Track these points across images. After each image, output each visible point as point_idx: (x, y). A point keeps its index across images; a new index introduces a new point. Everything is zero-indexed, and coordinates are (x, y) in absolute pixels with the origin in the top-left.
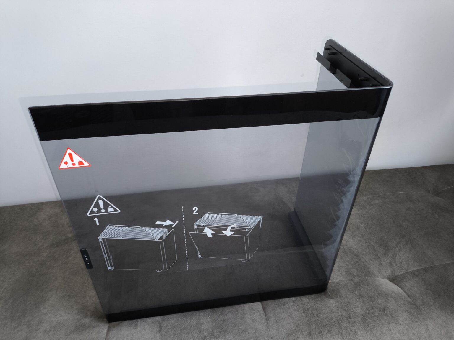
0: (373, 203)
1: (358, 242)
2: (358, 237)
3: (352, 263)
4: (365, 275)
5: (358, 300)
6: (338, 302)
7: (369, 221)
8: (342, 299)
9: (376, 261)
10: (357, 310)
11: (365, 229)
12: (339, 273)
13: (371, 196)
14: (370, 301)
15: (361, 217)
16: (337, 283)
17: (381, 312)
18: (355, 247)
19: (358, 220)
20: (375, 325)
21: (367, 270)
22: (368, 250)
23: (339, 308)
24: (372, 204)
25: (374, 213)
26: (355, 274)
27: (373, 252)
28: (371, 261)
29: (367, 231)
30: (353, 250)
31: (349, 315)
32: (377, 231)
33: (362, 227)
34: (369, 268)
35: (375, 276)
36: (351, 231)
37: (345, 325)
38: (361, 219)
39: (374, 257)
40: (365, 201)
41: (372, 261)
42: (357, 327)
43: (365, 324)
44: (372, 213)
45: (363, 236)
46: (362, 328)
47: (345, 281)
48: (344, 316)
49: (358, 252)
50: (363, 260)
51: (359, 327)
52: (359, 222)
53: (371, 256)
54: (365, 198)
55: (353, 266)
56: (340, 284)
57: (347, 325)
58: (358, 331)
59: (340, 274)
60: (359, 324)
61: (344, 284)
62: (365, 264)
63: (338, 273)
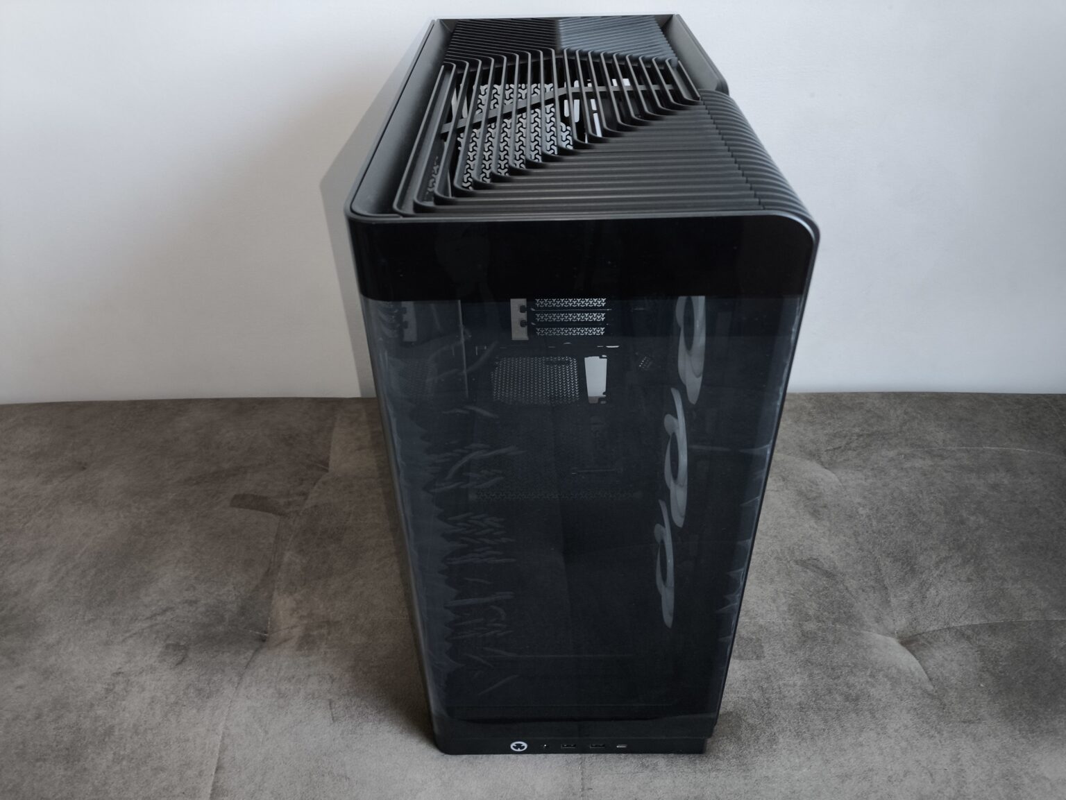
0: (908, 465)
1: (840, 546)
2: (844, 536)
3: (812, 589)
4: (836, 621)
5: (798, 670)
6: (749, 668)
7: (884, 505)
8: (761, 663)
9: (874, 592)
10: (789, 692)
11: (870, 519)
12: (773, 604)
13: (908, 451)
14: (828, 676)
15: (866, 493)
16: (761, 626)
17: (847, 703)
18: (832, 555)
19: (858, 500)
20: (824, 730)
21: (846, 610)
22: (860, 567)
23: (748, 681)
24: (905, 466)
25: (904, 488)
26: (811, 612)
27: (873, 572)
28: (860, 591)
29: (871, 524)
30: (823, 561)
31: (767, 699)
32: (897, 528)
33: (862, 515)
34: (851, 606)
35: (862, 625)
36: (831, 521)
37: (751, 721)
38: (865, 497)
39: (872, 583)
40: (892, 460)
41: (863, 591)
42: (779, 727)
43: (800, 723)
44: (898, 488)
45: (856, 534)
46: (790, 730)
47: (782, 625)
48: (754, 701)
49: (835, 568)
50: (841, 587)
51: (783, 729)
52: (859, 503)
53: (866, 580)
54: (892, 454)
55: (811, 596)
56: (766, 629)
57: (755, 721)
58: (780, 737)
59: (775, 609)
60: (785, 721)
61: (778, 630)
62: (844, 597)
63: (770, 606)
